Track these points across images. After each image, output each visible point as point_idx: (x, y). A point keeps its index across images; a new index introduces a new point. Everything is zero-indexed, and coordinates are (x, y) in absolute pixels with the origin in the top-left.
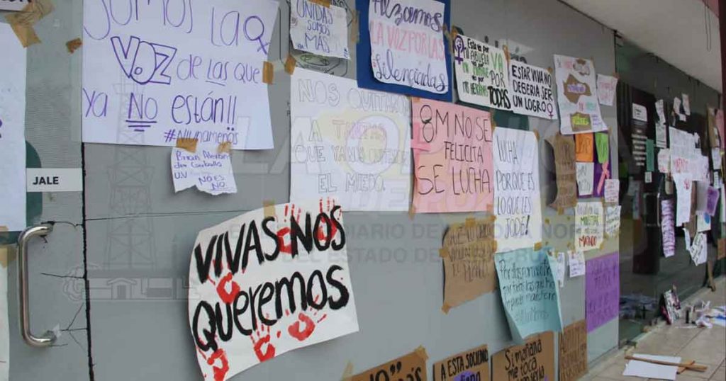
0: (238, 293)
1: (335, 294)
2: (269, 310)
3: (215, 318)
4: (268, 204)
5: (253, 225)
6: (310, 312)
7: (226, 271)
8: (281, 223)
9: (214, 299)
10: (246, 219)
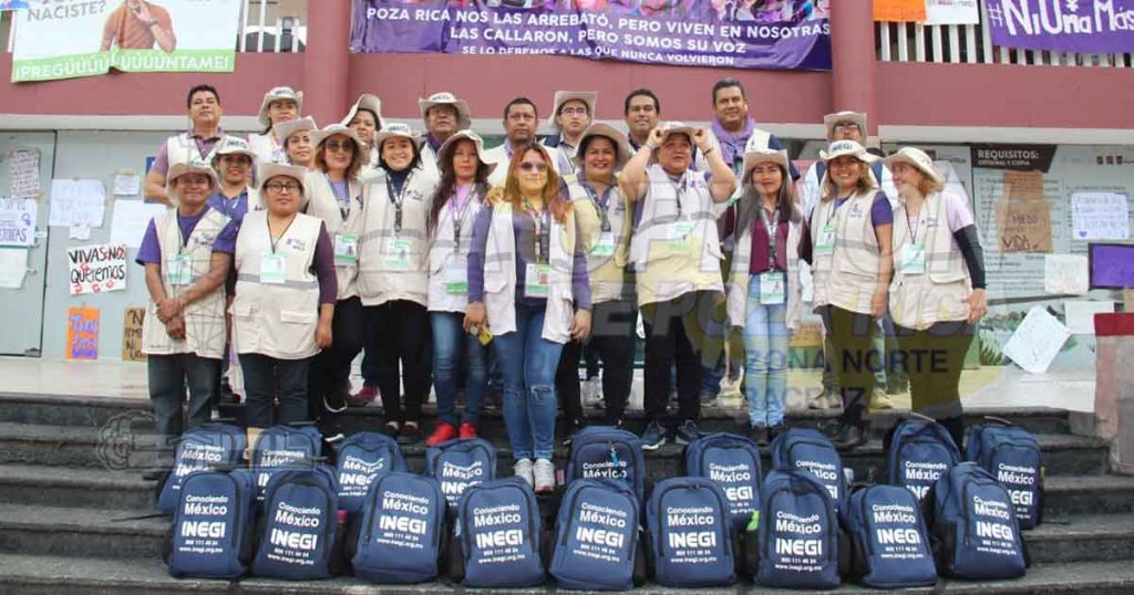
0: (87, 269)
1: (121, 274)
2: (100, 276)
3: (79, 275)
4: (103, 243)
5: (95, 250)
6: (113, 280)
7: (84, 260)
8: (106, 250)
9: (79, 269)
10: (93, 247)
